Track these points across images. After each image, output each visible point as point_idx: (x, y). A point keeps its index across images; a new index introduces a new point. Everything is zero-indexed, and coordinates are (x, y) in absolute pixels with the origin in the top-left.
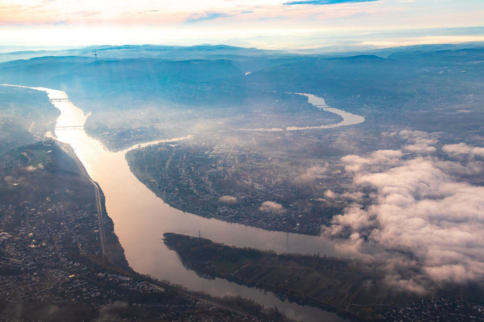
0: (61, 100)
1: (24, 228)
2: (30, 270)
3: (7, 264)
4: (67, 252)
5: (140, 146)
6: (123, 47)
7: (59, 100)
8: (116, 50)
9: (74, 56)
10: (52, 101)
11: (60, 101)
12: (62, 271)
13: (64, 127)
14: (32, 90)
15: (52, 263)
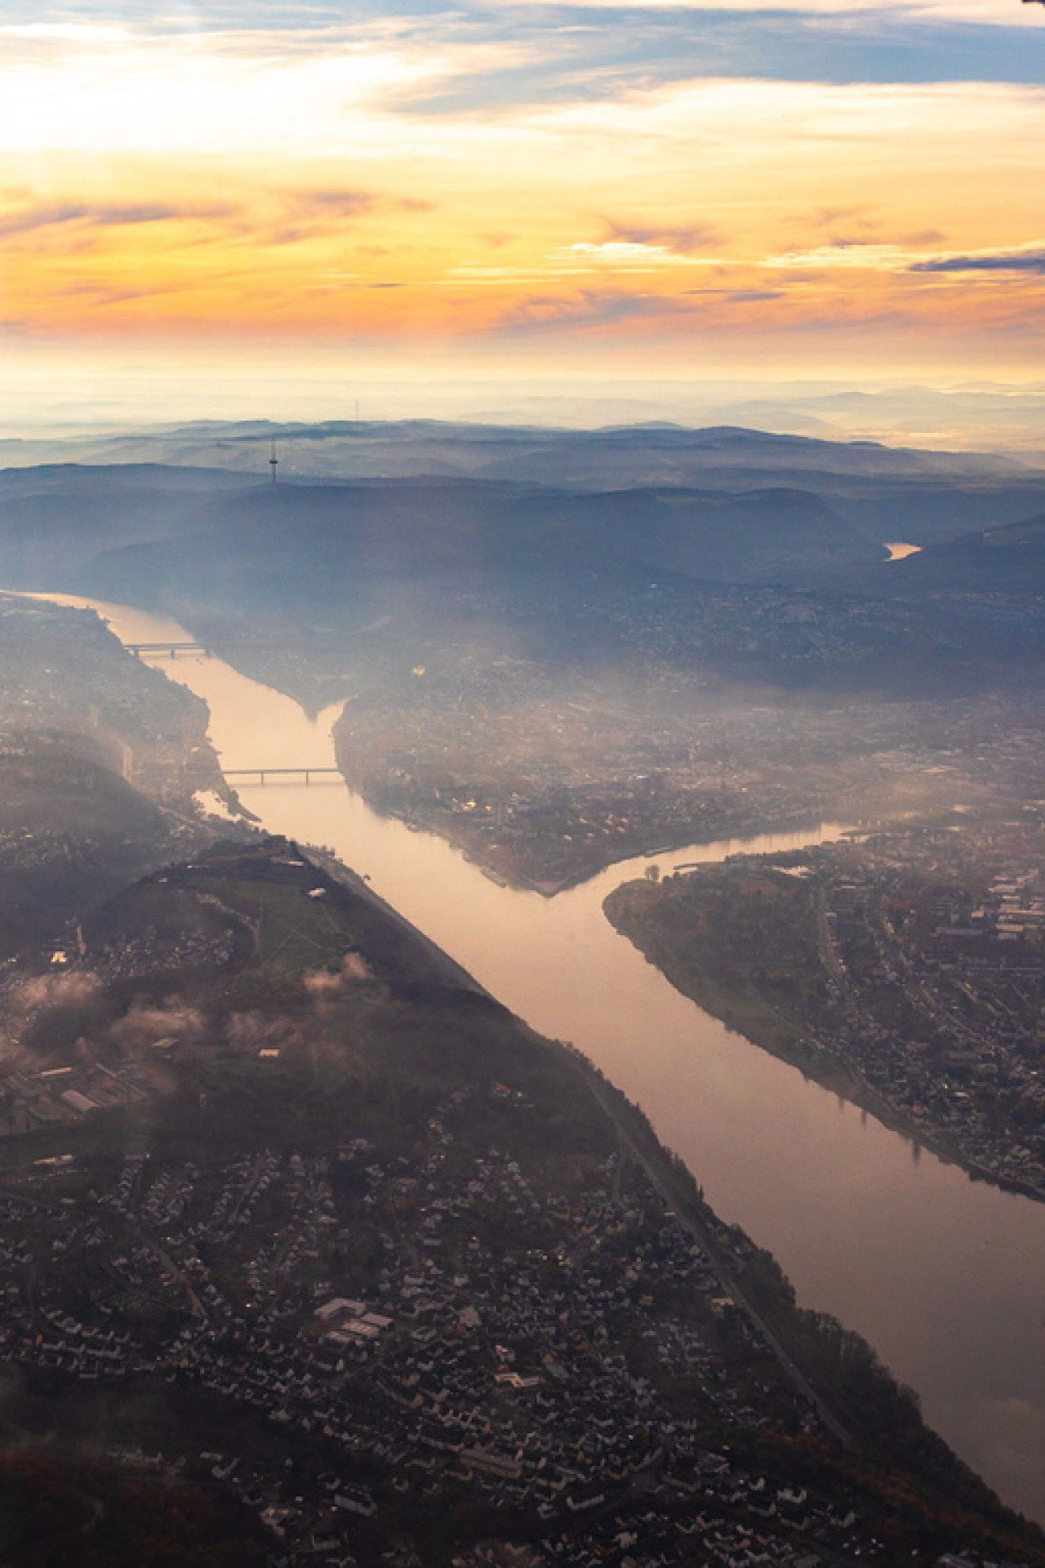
0: (177, 652)
1: (413, 1281)
2: (584, 1512)
3: (453, 1474)
4: (695, 1421)
5: (654, 870)
6: (326, 428)
7: (168, 652)
8: (307, 443)
9: (152, 465)
10: (140, 652)
11: (173, 655)
12: (745, 1528)
13: (262, 772)
14: (32, 604)
15: (668, 1478)
